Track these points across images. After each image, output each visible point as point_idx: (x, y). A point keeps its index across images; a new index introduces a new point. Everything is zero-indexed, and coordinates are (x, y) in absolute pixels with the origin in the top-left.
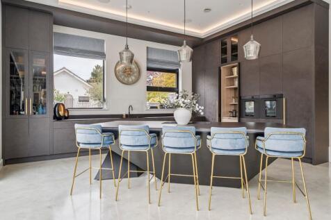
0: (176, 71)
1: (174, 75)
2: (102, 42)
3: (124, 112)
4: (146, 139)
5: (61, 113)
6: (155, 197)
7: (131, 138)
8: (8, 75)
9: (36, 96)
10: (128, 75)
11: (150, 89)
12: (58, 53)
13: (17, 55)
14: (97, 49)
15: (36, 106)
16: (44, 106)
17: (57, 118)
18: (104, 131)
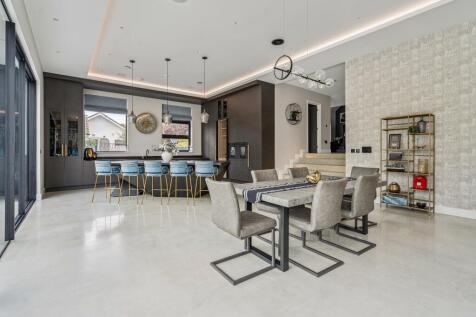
0: (188, 123)
1: (187, 126)
2: (124, 101)
3: (143, 154)
4: (136, 169)
5: (90, 155)
6: (140, 202)
7: (127, 168)
8: (49, 128)
9: (70, 143)
10: (146, 125)
11: (164, 136)
12: (88, 110)
13: (55, 113)
14: (120, 106)
15: (70, 149)
16: (77, 150)
17: (87, 158)
18: (112, 165)
